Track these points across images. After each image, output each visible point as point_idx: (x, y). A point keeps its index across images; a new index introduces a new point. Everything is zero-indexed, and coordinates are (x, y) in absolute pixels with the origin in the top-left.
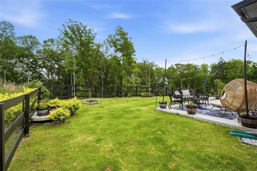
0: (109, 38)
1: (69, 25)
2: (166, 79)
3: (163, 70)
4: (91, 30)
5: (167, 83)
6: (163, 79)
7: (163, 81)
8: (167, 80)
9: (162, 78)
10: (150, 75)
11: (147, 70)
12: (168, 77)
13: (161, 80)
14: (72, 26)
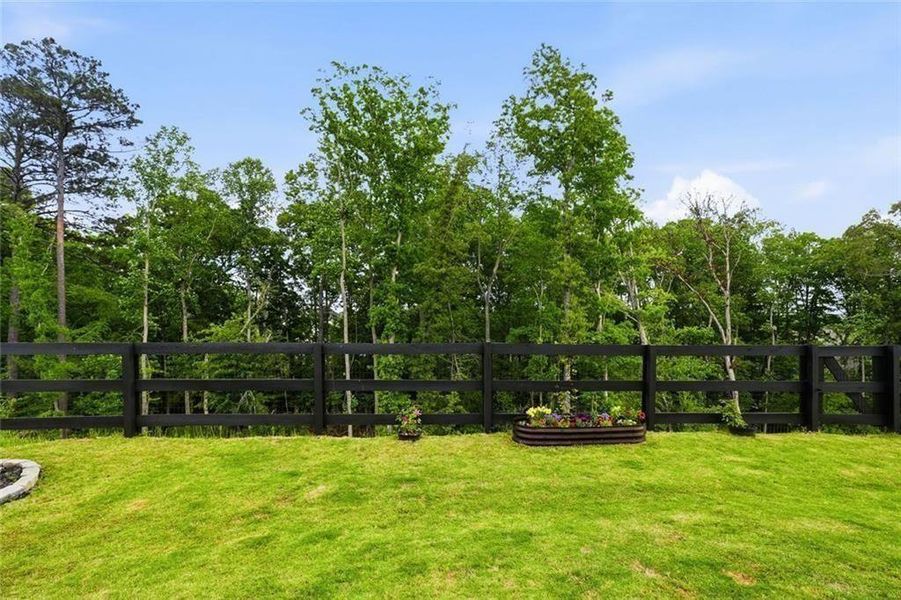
0: (505, 114)
1: (333, 90)
2: (832, 289)
3: (814, 244)
4: (425, 94)
5: (840, 313)
6: (819, 292)
7: (814, 301)
8: (839, 295)
9: (811, 289)
10: (728, 276)
11: (714, 249)
12: (845, 283)
13: (803, 297)
14: (346, 88)
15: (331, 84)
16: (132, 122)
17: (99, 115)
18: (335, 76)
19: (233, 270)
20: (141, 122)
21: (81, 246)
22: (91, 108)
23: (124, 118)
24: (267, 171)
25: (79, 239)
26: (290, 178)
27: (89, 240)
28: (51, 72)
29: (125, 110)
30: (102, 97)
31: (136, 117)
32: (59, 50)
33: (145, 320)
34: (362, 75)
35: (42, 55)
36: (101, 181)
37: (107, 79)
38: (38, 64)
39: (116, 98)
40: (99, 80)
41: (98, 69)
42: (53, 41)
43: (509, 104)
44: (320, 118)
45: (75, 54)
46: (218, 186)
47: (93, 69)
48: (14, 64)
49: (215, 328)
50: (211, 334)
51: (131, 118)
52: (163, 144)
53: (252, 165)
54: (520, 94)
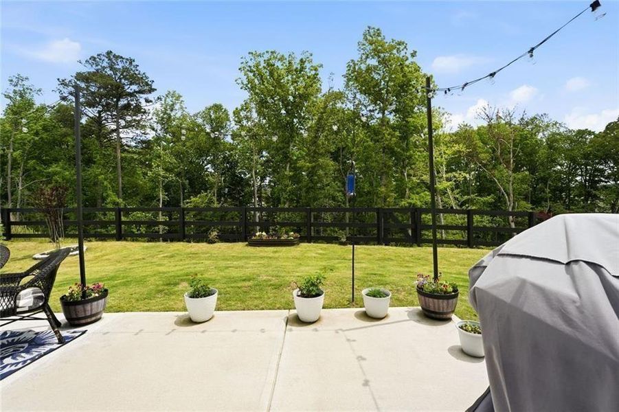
15: (249, 64)
16: (151, 90)
17: (135, 88)
18: (251, 59)
19: (209, 166)
20: (156, 90)
21: (129, 155)
22: (131, 84)
23: (147, 88)
24: (225, 111)
25: (129, 152)
26: (236, 113)
27: (134, 153)
28: (111, 68)
29: (147, 84)
30: (135, 79)
31: (153, 87)
32: (114, 56)
33: (161, 195)
34: (266, 56)
35: (106, 60)
36: (139, 121)
37: (138, 68)
38: (105, 64)
39: (142, 78)
40: (133, 69)
41: (133, 63)
42: (111, 52)
43: (351, 64)
44: (245, 82)
45: (122, 57)
46: (200, 121)
47: (131, 63)
48: (94, 66)
49: (193, 199)
50: (191, 202)
51: (151, 88)
52: (169, 101)
53: (217, 108)
54: (357, 58)
